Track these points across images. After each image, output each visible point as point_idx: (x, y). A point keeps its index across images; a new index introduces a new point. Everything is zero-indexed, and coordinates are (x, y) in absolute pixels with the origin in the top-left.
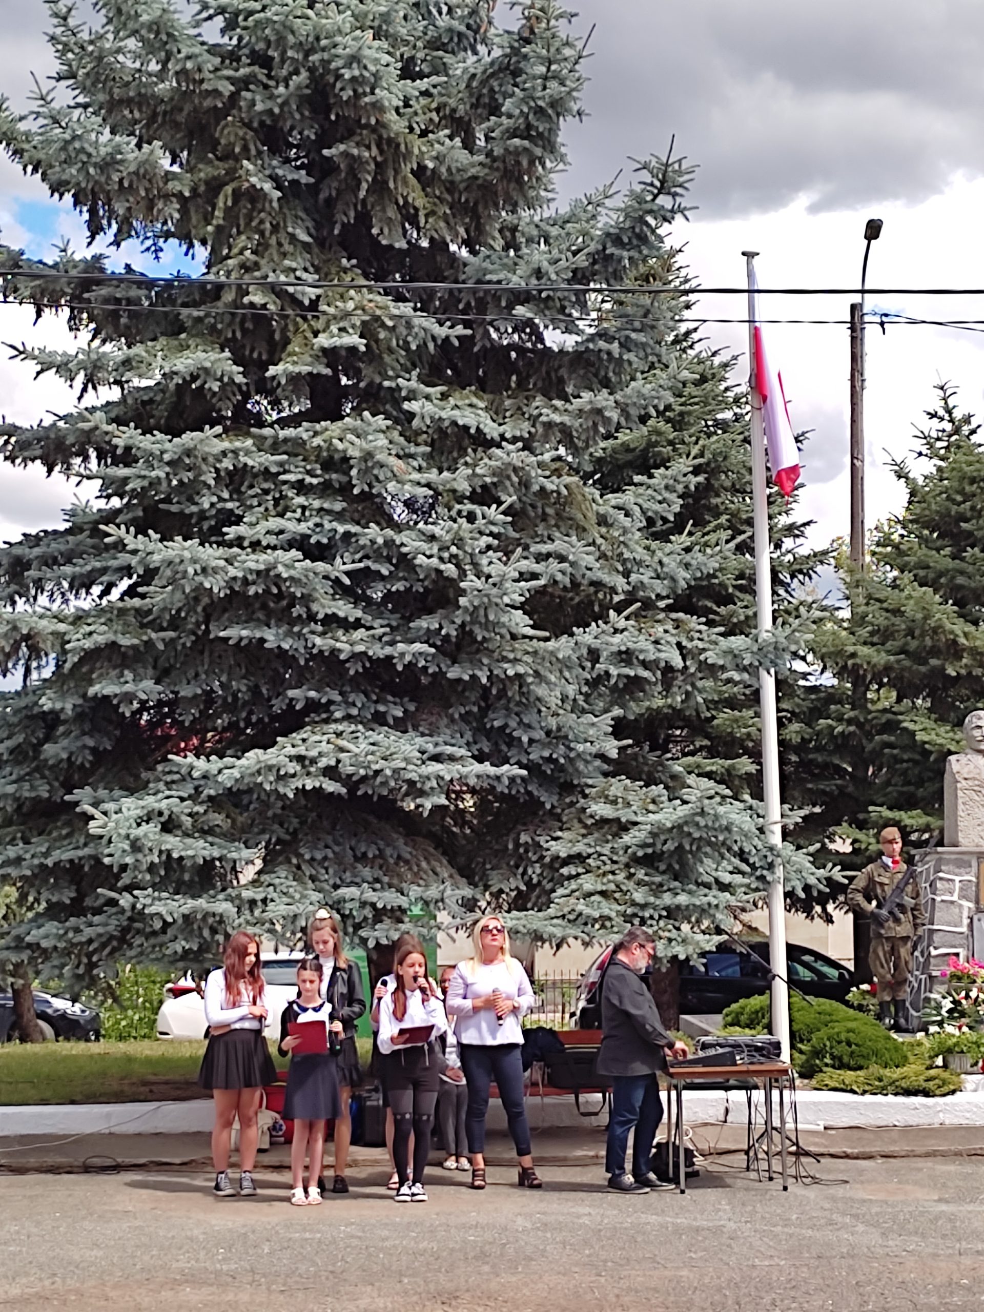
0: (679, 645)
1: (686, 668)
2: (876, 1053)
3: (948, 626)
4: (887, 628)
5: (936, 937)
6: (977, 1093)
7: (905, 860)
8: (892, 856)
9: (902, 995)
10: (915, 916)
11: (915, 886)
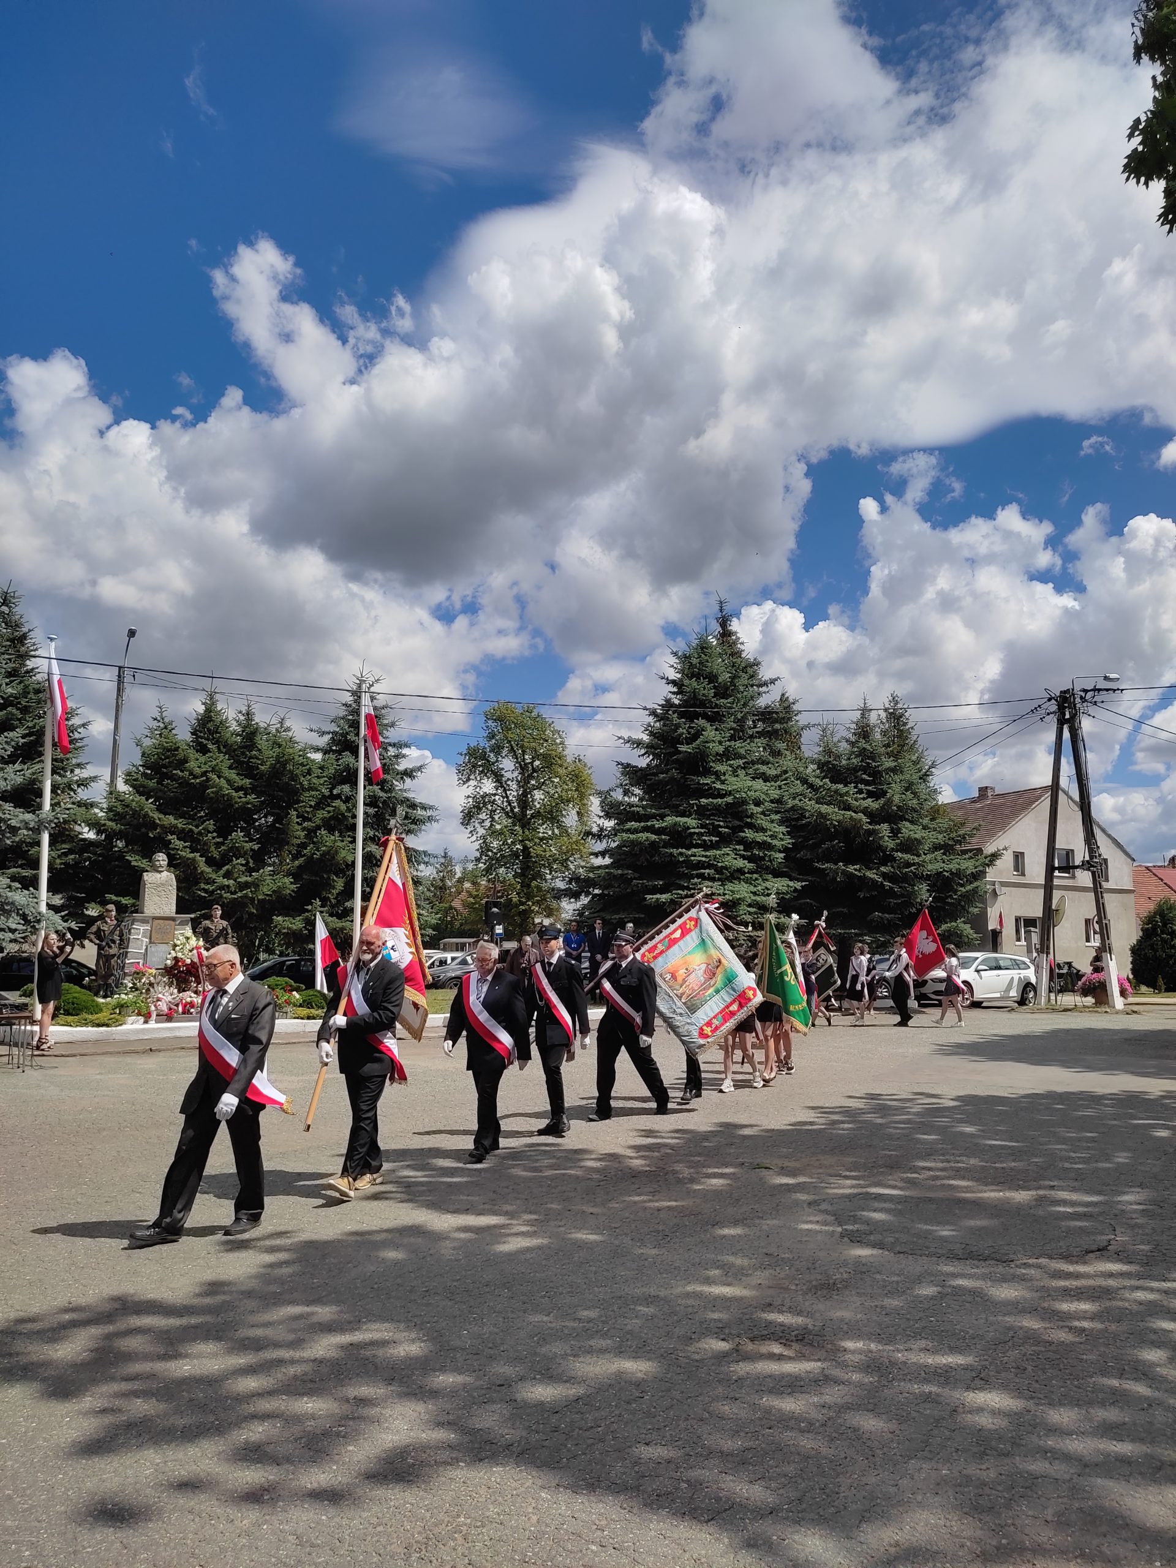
2: (86, 1008)
3: (151, 814)
4: (122, 813)
5: (129, 955)
6: (133, 1025)
7: (116, 919)
8: (110, 918)
9: (110, 981)
10: (120, 944)
11: (121, 931)
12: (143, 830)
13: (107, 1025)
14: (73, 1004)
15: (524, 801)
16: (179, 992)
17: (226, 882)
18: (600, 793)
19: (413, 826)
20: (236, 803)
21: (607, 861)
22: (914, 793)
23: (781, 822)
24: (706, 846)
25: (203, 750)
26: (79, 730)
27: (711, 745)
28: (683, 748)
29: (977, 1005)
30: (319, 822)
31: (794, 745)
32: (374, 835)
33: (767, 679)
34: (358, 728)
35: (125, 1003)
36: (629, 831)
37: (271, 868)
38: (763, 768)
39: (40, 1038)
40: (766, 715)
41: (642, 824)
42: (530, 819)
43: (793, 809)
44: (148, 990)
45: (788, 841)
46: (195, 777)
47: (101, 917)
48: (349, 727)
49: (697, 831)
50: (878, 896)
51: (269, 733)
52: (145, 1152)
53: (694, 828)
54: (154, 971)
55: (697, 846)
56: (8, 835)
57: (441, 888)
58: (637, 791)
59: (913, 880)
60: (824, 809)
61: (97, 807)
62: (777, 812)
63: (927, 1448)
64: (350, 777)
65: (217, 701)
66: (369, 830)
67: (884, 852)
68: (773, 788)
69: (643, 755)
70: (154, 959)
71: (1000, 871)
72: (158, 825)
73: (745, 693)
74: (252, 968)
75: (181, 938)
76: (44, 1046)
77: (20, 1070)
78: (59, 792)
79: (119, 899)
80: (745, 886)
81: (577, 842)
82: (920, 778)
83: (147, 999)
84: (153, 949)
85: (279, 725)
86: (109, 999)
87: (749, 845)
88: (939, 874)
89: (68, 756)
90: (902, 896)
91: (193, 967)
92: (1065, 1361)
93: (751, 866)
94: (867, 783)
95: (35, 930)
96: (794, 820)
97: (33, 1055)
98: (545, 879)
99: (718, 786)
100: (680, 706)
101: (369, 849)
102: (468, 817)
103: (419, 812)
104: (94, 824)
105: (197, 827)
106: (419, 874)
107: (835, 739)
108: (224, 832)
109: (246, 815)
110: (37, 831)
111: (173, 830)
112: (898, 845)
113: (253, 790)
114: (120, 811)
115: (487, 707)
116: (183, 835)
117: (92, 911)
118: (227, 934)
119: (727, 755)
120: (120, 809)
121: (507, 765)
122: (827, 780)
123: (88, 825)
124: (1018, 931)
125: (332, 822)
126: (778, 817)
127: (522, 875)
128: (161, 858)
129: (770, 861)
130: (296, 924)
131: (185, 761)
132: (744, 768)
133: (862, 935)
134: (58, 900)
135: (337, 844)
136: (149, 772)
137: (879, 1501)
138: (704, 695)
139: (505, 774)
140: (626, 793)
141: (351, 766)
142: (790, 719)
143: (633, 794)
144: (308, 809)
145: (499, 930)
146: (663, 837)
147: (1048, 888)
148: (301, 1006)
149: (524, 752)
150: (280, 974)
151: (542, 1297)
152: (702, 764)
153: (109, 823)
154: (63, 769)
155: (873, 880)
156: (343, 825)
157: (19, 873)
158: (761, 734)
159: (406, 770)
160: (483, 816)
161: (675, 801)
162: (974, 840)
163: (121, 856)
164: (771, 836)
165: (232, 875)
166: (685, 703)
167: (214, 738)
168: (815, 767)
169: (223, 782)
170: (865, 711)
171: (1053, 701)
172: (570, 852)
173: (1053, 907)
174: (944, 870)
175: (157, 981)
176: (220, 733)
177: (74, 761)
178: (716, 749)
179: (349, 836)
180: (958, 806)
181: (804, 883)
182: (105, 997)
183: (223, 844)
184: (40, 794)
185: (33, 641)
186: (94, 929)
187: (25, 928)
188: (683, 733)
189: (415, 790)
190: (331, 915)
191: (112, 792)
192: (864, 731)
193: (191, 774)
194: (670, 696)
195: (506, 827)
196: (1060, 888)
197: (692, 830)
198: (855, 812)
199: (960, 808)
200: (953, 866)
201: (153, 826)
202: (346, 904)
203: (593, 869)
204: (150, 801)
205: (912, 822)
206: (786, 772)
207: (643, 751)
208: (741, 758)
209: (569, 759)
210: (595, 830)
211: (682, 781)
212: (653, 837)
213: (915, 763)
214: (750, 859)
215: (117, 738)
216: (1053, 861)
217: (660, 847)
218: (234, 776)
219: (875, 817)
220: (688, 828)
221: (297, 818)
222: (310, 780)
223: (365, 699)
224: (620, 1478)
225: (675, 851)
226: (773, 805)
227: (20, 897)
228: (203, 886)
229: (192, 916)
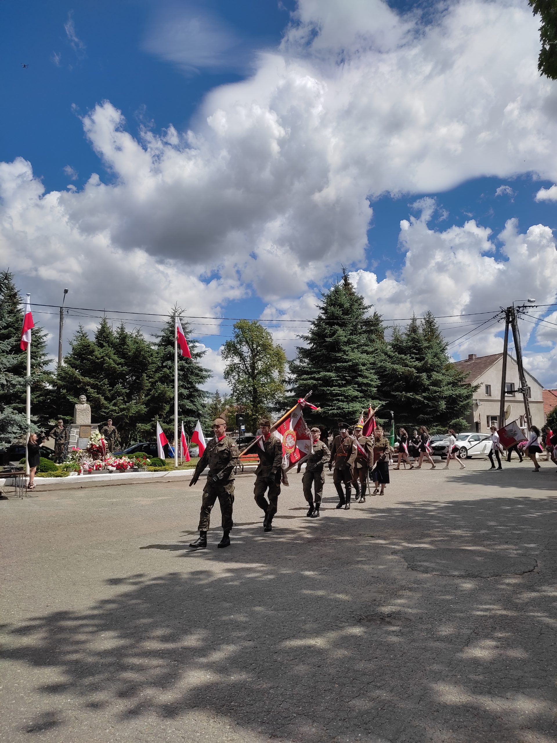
0: (6, 379)
1: (7, 384)
2: (51, 468)
3: (78, 377)
4: (65, 376)
5: (70, 443)
6: (73, 476)
7: (63, 427)
8: (61, 426)
9: (61, 456)
10: (65, 439)
11: (66, 432)
12: (75, 384)
13: (61, 476)
14: (44, 467)
15: (253, 367)
16: (94, 460)
17: (114, 408)
18: (289, 362)
19: (201, 380)
20: (118, 371)
21: (293, 394)
22: (438, 358)
23: (375, 374)
24: (340, 386)
25: (101, 346)
26: (43, 338)
27: (341, 338)
28: (328, 340)
29: (469, 458)
30: (157, 379)
31: (381, 337)
32: (183, 384)
33: (367, 305)
34: (174, 334)
35: (69, 466)
36: (303, 379)
37: (135, 401)
38: (366, 348)
39: (29, 483)
40: (367, 323)
41: (309, 376)
42: (256, 375)
43: (381, 367)
44: (79, 459)
45: (378, 382)
46: (98, 359)
47: (56, 426)
48: (170, 333)
49: (335, 378)
50: (422, 407)
51: (132, 337)
52: (80, 535)
53: (334, 377)
54: (82, 451)
55: (335, 386)
56: (11, 388)
57: (215, 408)
58: (307, 361)
59: (438, 399)
60: (396, 366)
61: (53, 374)
62: (373, 369)
63: (451, 666)
64: (171, 357)
65: (107, 322)
66: (180, 382)
67: (424, 386)
68: (371, 357)
69: (309, 343)
70: (82, 445)
71: (479, 394)
72: (81, 382)
73: (357, 313)
74: (128, 448)
75: (94, 435)
76: (32, 487)
77: (21, 498)
78: (34, 367)
79: (64, 417)
80: (359, 404)
81: (279, 385)
82: (441, 351)
83: (79, 464)
84: (81, 440)
85: (137, 333)
86: (61, 464)
87: (360, 385)
88: (450, 396)
89: (38, 350)
90: (433, 407)
91: (100, 448)
92: (514, 624)
93: (361, 394)
94: (416, 354)
95: (25, 433)
96: (381, 373)
97: (26, 491)
98: (264, 403)
99: (345, 357)
100: (326, 319)
101: (181, 391)
102: (227, 374)
103: (204, 373)
104: (51, 382)
105: (100, 382)
106: (205, 402)
107: (400, 334)
108: (112, 384)
109: (122, 376)
110: (25, 386)
111: (88, 384)
112: (430, 383)
113: (126, 364)
114: (63, 376)
115: (235, 322)
116: (94, 386)
117: (52, 423)
118: (115, 432)
119: (349, 342)
120: (63, 375)
121: (245, 349)
122: (397, 353)
123: (49, 383)
124: (488, 422)
125: (163, 379)
126: (374, 371)
127: (253, 401)
128: (83, 397)
129: (370, 392)
130: (148, 427)
131: (93, 351)
132: (357, 348)
133: (414, 426)
134: (35, 418)
135: (165, 389)
136: (76, 357)
137: (428, 691)
138: (337, 314)
139: (244, 354)
140: (301, 361)
141: (171, 352)
142: (378, 324)
143: (304, 362)
144: (151, 373)
145: (243, 427)
146: (320, 382)
147: (503, 402)
148: (151, 465)
149: (253, 343)
150: (141, 451)
151: (268, 599)
152: (337, 347)
153: (59, 381)
154: (36, 356)
155: (419, 400)
156: (168, 380)
157: (17, 406)
158: (365, 332)
159: (197, 353)
160: (234, 374)
161: (325, 365)
162: (467, 380)
163: (65, 398)
164: (370, 380)
165: (117, 405)
166: (328, 318)
167: (106, 340)
168: (390, 347)
169: (111, 361)
170: (414, 320)
171: (504, 313)
172: (276, 390)
173: (505, 411)
174: (453, 394)
175: (83, 455)
176: (109, 338)
177: (41, 353)
178: (344, 339)
179: (171, 385)
180: (459, 363)
181: (386, 402)
182: (59, 463)
183: (112, 390)
184: (25, 368)
185: (20, 296)
186: (53, 431)
187: (21, 432)
188: (328, 332)
189: (202, 362)
190: (164, 422)
191: (59, 366)
192: (413, 329)
193: (96, 357)
194: (321, 315)
195: (245, 379)
196: (508, 401)
197: (333, 378)
198: (410, 368)
199: (460, 365)
200: (457, 392)
201: (79, 382)
202: (171, 417)
203: (286, 398)
204: (77, 370)
205: (437, 372)
206: (377, 350)
207: (309, 342)
208: (356, 344)
209: (274, 346)
210: (287, 379)
211: (328, 355)
212: (315, 382)
213: (438, 344)
214: (361, 391)
215: (61, 341)
216: (505, 389)
217: (318, 387)
218: (116, 358)
219: (420, 370)
220: (331, 377)
221: (147, 377)
222: (152, 359)
223: (177, 320)
224: (306, 683)
225: (325, 388)
226: (371, 366)
227: (18, 417)
228: (103, 410)
229: (99, 424)
